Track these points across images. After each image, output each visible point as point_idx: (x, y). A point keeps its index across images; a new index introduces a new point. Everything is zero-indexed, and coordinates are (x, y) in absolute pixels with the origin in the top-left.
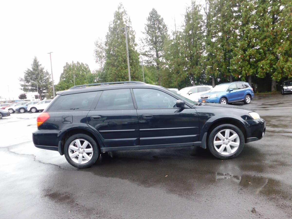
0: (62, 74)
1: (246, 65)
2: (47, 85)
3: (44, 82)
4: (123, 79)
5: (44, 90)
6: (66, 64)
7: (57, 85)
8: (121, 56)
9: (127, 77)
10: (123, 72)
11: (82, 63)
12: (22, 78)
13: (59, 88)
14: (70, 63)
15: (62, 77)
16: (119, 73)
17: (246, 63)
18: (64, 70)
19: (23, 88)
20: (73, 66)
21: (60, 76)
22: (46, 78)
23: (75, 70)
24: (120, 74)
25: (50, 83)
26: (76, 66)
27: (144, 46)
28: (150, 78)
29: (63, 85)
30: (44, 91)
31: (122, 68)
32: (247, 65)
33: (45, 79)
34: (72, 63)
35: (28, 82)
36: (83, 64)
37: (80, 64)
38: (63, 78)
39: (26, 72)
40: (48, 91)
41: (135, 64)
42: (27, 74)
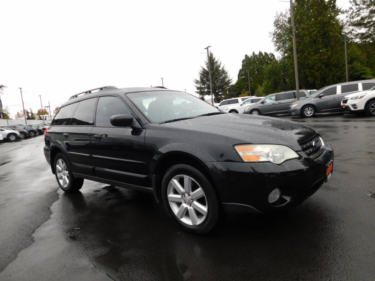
0: (241, 71)
2: (222, 86)
3: (219, 83)
4: (311, 70)
5: (220, 91)
6: (245, 57)
7: (235, 85)
8: (309, 34)
9: (317, 66)
10: (312, 60)
11: (266, 53)
12: (198, 80)
13: (236, 88)
14: (250, 55)
15: (240, 75)
16: (305, 61)
18: (243, 66)
19: (198, 91)
20: (254, 59)
21: (238, 73)
22: (222, 77)
23: (257, 64)
24: (306, 63)
25: (226, 82)
26: (257, 58)
27: (359, 11)
28: (362, 63)
29: (242, 84)
30: (220, 93)
31: (309, 53)
33: (221, 79)
34: (252, 55)
35: (204, 84)
36: (267, 55)
37: (262, 55)
38: (242, 76)
39: (202, 73)
40: (223, 93)
41: (333, 43)
42: (202, 75)
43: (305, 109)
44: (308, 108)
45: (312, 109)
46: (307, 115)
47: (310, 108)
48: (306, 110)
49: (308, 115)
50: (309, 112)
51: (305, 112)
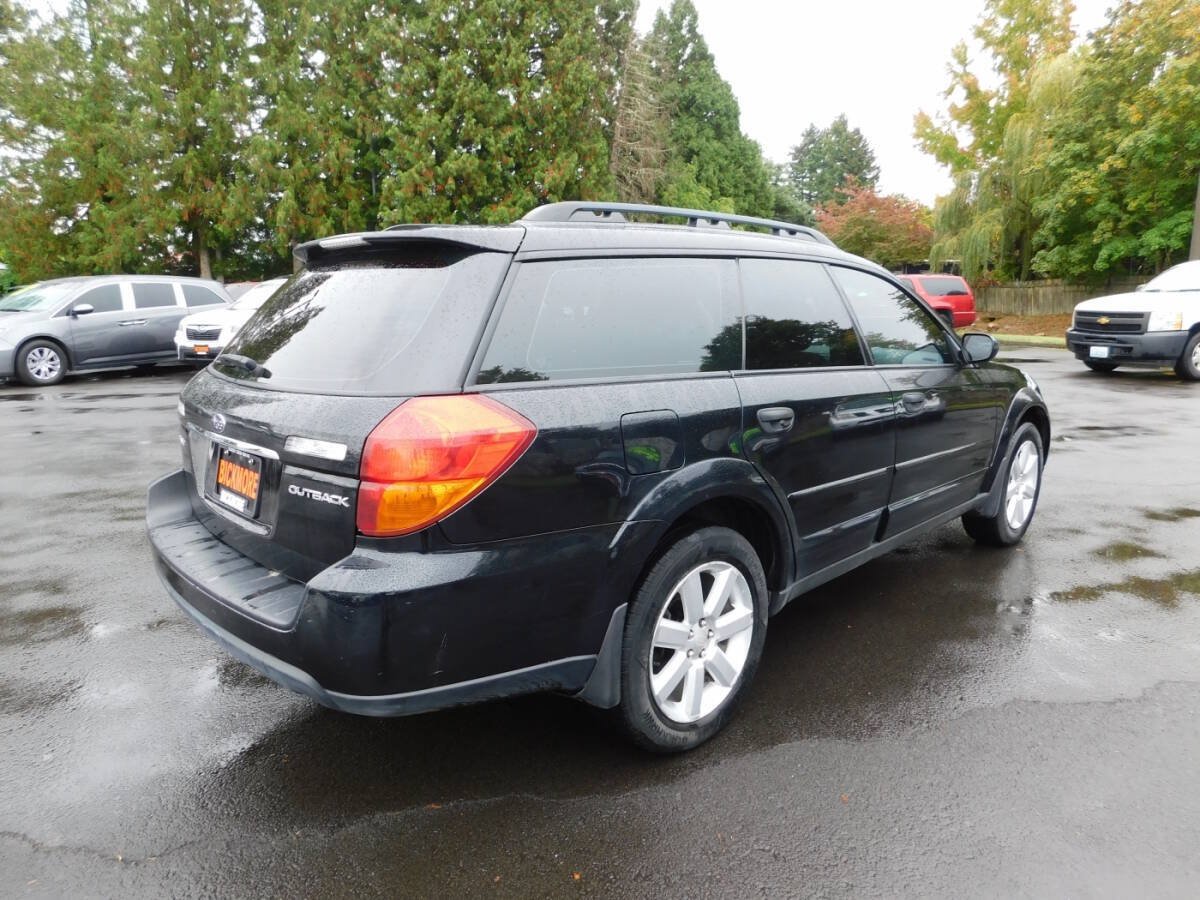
1: (442, 213)
17: (443, 205)
32: (445, 211)
43: (31, 355)
44: (41, 352)
45: (53, 354)
46: (36, 376)
47: (46, 350)
48: (34, 358)
49: (40, 377)
50: (44, 365)
51: (30, 365)
